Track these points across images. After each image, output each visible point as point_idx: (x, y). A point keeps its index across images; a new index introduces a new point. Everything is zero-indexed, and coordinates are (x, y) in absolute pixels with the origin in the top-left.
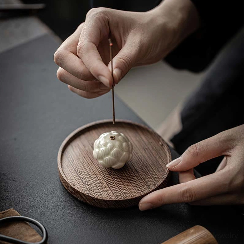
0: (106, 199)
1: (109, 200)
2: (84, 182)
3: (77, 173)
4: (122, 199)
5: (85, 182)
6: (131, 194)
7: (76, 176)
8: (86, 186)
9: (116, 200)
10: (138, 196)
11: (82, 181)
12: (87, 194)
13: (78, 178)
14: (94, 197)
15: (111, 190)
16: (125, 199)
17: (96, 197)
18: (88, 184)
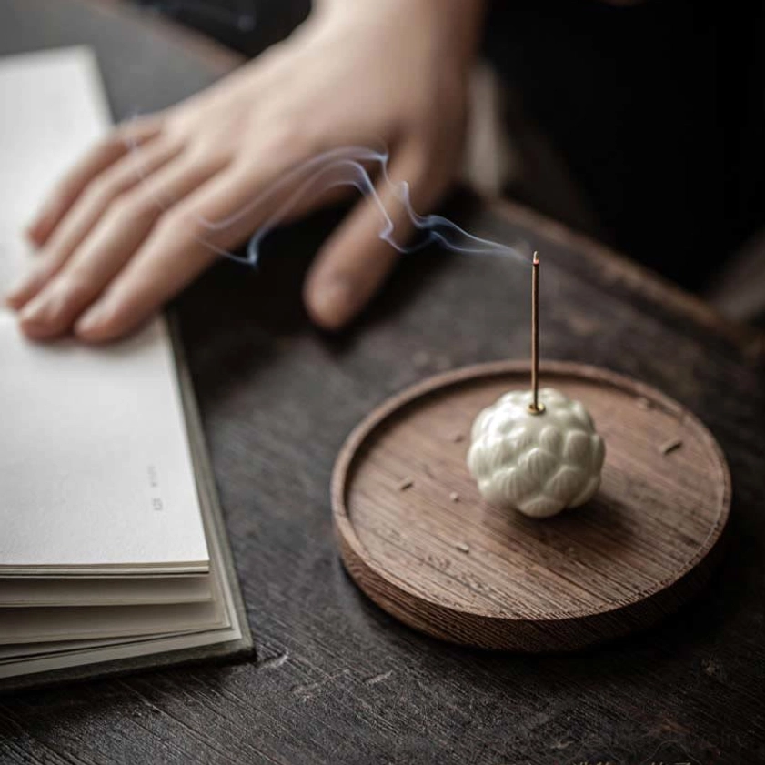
0: (584, 614)
1: (595, 612)
2: (474, 586)
3: (433, 567)
4: (637, 598)
5: (480, 586)
6: (652, 579)
7: (435, 577)
8: (489, 598)
9: (619, 606)
10: (681, 574)
11: (468, 585)
12: (516, 618)
13: (449, 582)
14: (542, 619)
15: (578, 586)
16: (646, 595)
17: (549, 618)
18: (492, 590)
